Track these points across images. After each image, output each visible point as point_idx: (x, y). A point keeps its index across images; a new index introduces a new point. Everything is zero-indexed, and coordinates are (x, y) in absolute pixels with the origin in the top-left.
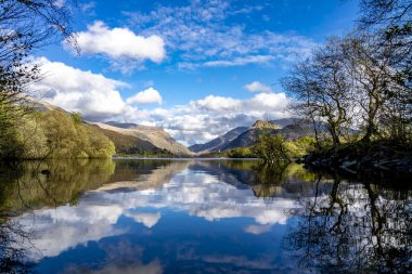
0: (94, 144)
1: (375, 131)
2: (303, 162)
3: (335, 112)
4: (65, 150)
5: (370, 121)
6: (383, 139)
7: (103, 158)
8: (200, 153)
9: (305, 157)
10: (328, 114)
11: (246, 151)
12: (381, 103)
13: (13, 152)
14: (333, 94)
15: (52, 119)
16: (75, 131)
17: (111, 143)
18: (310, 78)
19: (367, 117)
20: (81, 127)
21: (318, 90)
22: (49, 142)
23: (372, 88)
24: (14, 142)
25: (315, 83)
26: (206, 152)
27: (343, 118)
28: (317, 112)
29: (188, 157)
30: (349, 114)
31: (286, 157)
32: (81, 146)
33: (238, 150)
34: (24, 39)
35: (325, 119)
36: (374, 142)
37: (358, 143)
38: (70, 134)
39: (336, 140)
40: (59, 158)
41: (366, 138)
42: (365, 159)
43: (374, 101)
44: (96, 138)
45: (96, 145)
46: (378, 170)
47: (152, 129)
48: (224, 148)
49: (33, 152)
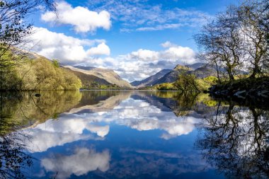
0: (67, 80)
1: (259, 72)
2: (208, 92)
3: (232, 58)
4: (49, 85)
5: (256, 65)
6: (264, 77)
7: (73, 90)
8: (139, 87)
9: (210, 89)
10: (226, 60)
11: (170, 85)
12: (264, 52)
13: (15, 86)
14: (230, 45)
15: (39, 64)
16: (55, 72)
17: (79, 80)
18: (214, 35)
19: (253, 62)
20: (59, 69)
21: (220, 43)
22: (38, 79)
23: (258, 41)
24: (16, 79)
25: (218, 38)
26: (142, 85)
27: (237, 62)
28: (219, 58)
29: (131, 89)
30: (241, 60)
31: (197, 89)
32: (59, 82)
33: (164, 85)
34: (21, 6)
35: (224, 63)
36: (258, 79)
37: (247, 80)
38: (51, 75)
39: (232, 77)
40: (45, 90)
41: (253, 76)
42: (252, 90)
43: (259, 50)
44: (69, 76)
45: (69, 81)
46: (261, 97)
47: (106, 71)
48: (154, 83)
49: (28, 85)
